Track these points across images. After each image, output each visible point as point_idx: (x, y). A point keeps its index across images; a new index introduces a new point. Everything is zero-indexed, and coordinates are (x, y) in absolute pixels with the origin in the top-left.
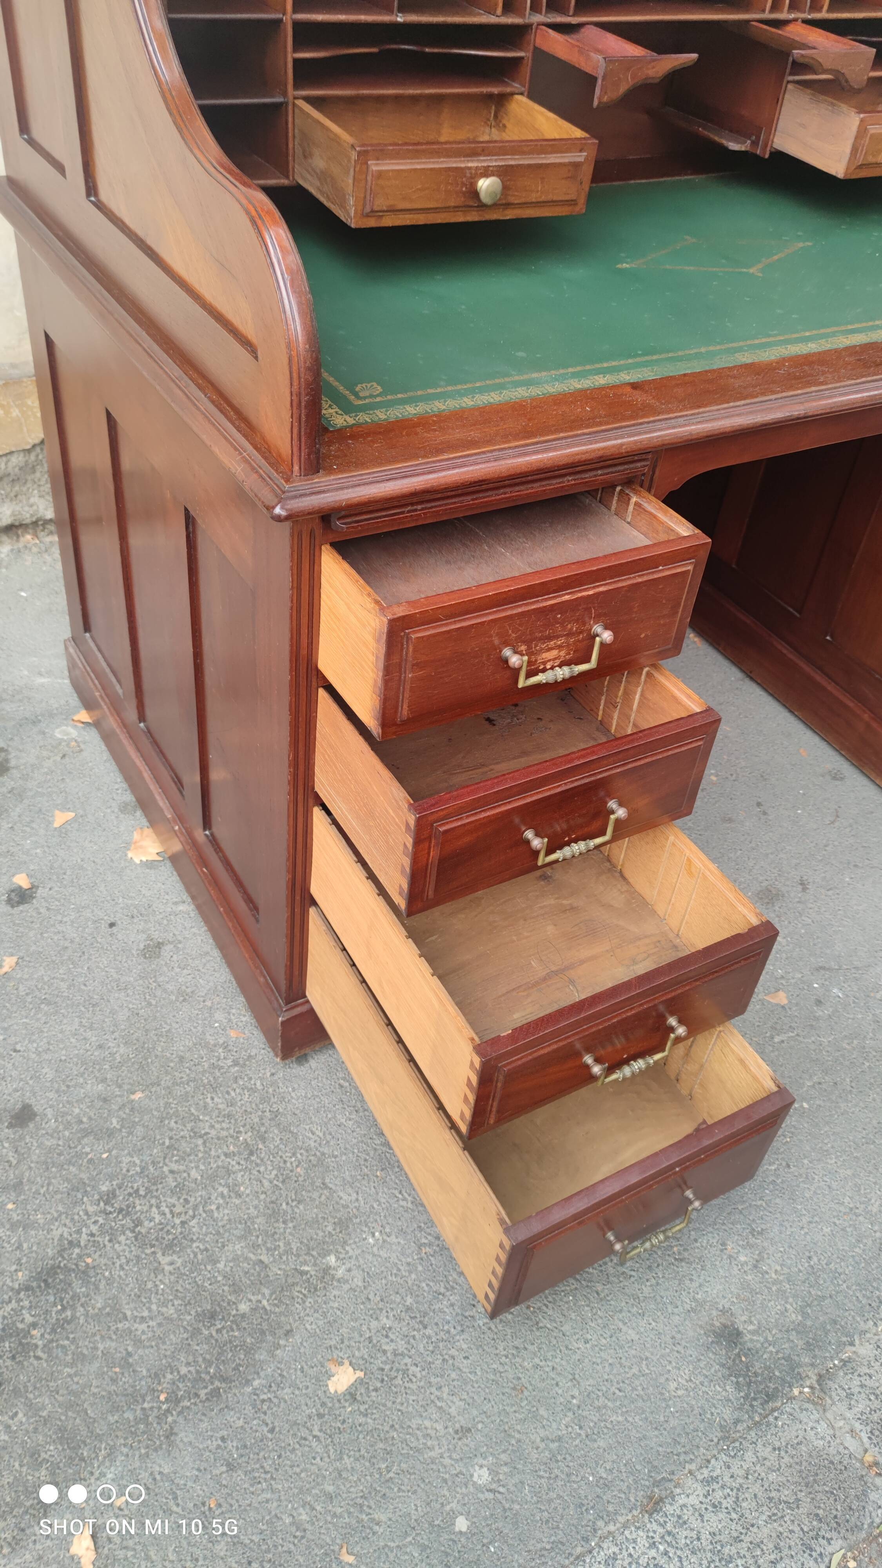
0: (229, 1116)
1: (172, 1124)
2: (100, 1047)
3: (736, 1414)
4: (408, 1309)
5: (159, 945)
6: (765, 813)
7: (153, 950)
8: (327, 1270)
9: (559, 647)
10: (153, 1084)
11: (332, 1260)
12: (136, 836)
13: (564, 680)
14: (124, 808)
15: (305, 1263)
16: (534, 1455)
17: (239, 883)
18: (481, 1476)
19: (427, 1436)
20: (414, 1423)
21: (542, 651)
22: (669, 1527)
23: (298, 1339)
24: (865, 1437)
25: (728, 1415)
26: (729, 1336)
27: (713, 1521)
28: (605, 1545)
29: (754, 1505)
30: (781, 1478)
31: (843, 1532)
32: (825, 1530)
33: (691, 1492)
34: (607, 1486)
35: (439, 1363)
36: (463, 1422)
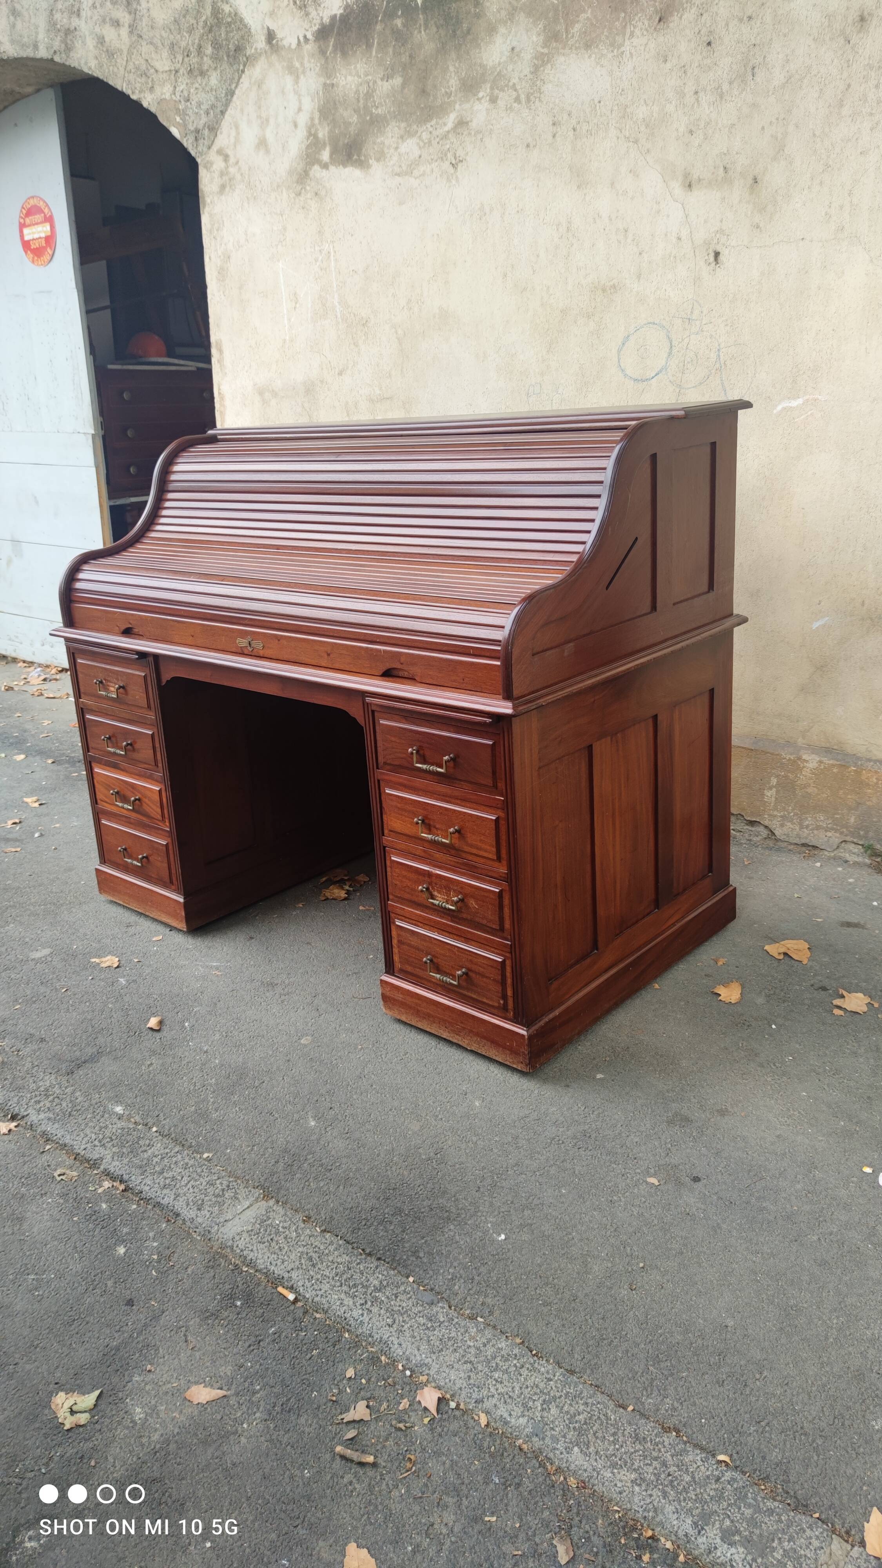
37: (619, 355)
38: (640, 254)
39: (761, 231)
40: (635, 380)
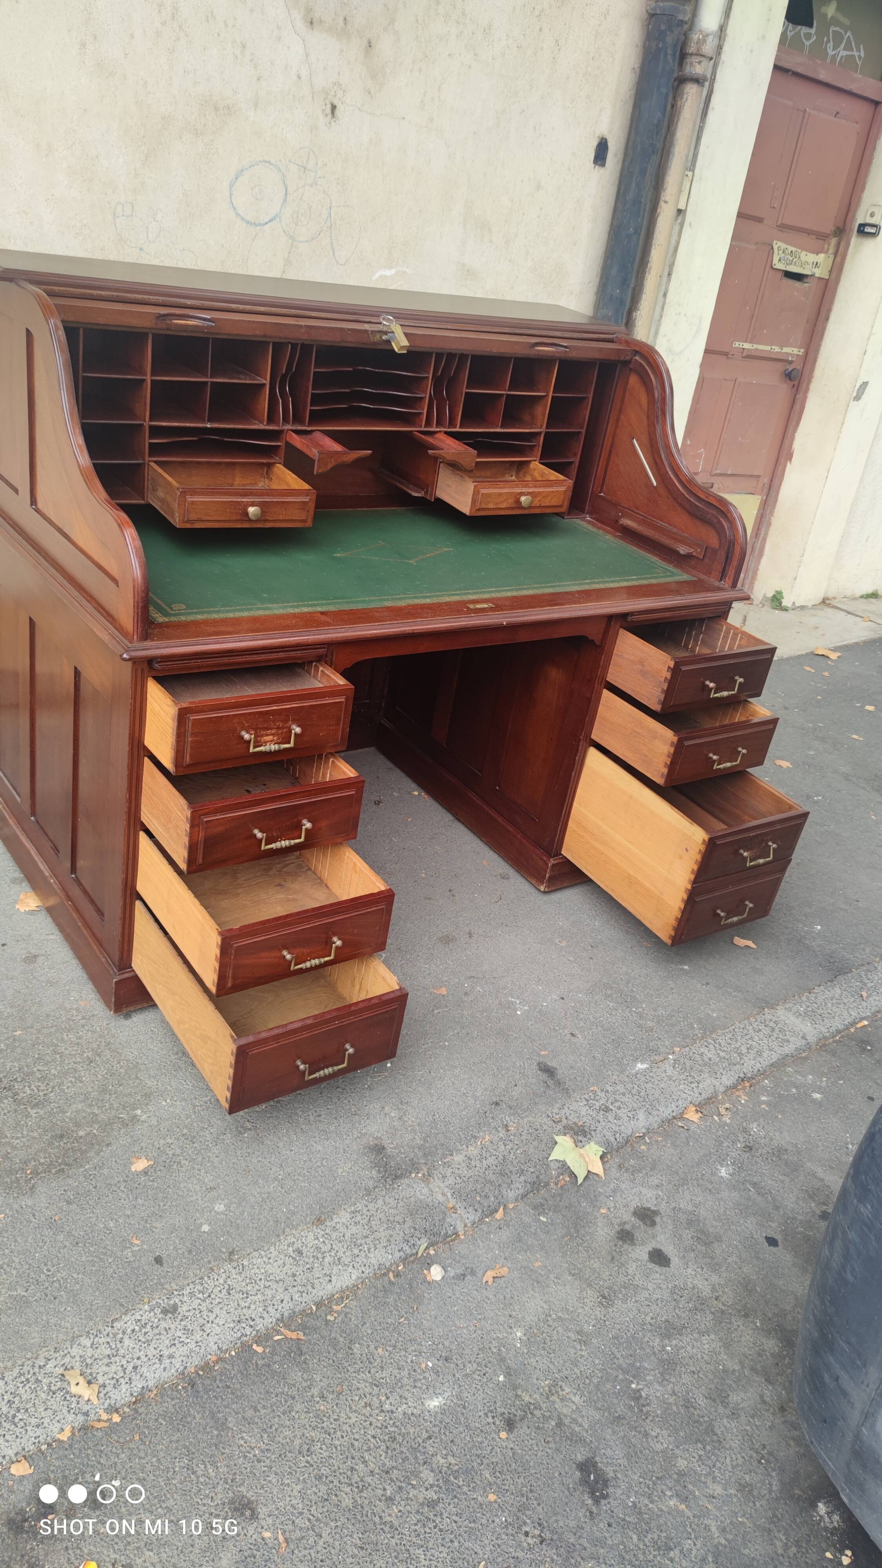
0: (78, 1044)
1: (40, 1047)
3: (376, 1184)
5: (36, 956)
6: (453, 896)
7: (31, 959)
8: (135, 1116)
9: (273, 734)
10: (28, 1028)
11: (139, 1112)
12: (22, 896)
13: (275, 751)
14: (16, 882)
15: (122, 1113)
16: (253, 1199)
17: (92, 902)
18: (220, 1207)
19: (189, 1190)
20: (182, 1185)
21: (262, 736)
22: (327, 1231)
23: (114, 1147)
24: (449, 1195)
25: (371, 1184)
26: (379, 1149)
27: (354, 1229)
28: (288, 1238)
29: (379, 1222)
30: (396, 1212)
31: (428, 1235)
32: (417, 1234)
33: (343, 1217)
34: (294, 1213)
35: (200, 1159)
36: (212, 1185)
37: (231, 190)
38: (258, 79)
39: (372, 97)
40: (248, 222)
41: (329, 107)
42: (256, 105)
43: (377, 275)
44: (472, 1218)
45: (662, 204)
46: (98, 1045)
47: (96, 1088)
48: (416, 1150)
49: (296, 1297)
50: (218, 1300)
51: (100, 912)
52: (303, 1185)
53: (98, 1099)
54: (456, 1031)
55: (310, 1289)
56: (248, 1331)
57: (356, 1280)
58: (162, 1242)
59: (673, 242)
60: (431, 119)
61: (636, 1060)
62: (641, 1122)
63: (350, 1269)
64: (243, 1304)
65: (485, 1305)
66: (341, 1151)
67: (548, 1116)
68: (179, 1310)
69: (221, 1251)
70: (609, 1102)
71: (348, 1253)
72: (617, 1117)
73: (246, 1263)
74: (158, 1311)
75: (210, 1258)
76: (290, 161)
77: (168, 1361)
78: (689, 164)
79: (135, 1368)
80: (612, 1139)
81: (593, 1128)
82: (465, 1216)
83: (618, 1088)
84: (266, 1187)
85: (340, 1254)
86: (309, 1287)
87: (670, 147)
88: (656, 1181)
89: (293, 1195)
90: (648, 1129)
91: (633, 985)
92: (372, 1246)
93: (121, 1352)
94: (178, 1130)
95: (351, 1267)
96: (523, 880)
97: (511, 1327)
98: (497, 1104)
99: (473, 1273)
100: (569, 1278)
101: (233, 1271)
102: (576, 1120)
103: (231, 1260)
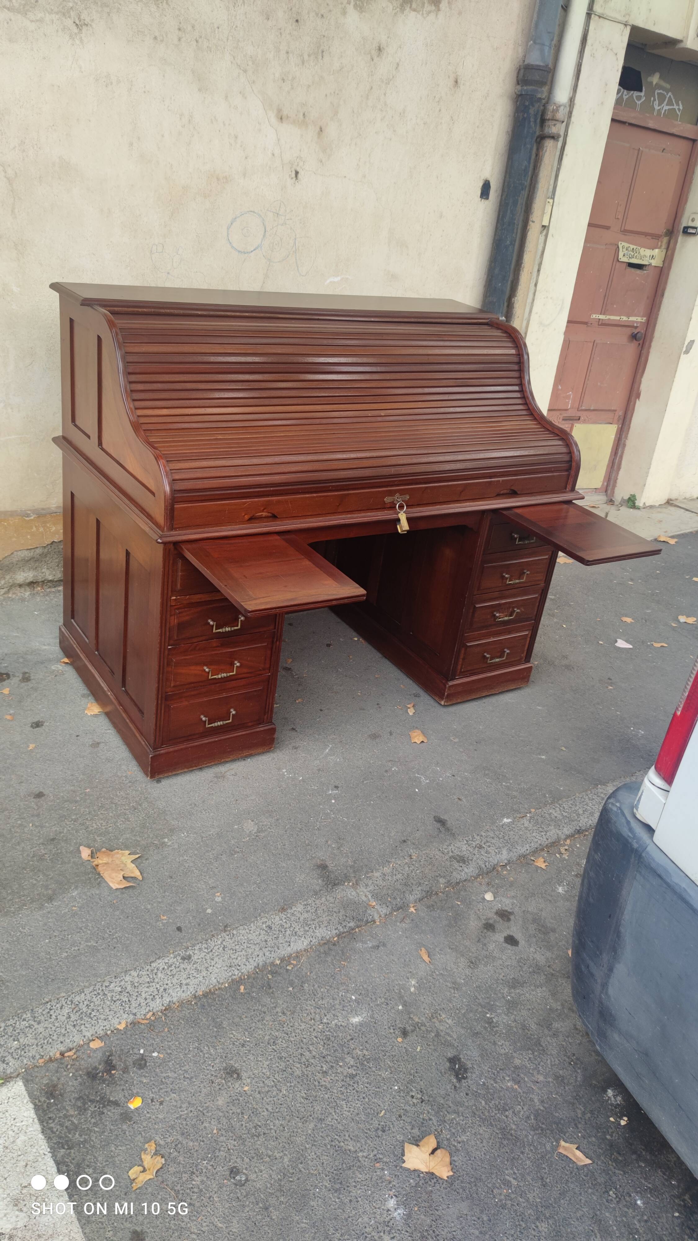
0: (126, 798)
1: (102, 800)
2: (72, 775)
3: (321, 888)
4: (195, 855)
5: (98, 743)
6: (380, 707)
7: (96, 745)
8: (164, 843)
10: (94, 788)
11: (166, 840)
12: (89, 705)
14: (83, 696)
15: (155, 841)
16: (240, 895)
17: (136, 705)
18: (218, 899)
19: (199, 888)
20: (194, 885)
22: (288, 916)
23: (150, 861)
24: (370, 897)
25: (318, 888)
26: (323, 867)
27: (306, 915)
28: (263, 919)
29: (322, 912)
30: (334, 905)
31: (355, 920)
32: (348, 919)
33: (299, 907)
34: (266, 904)
35: (206, 870)
36: (213, 885)
37: (228, 232)
38: (246, 158)
39: (323, 165)
40: (239, 252)
41: (294, 173)
42: (244, 175)
43: (328, 281)
44: (384, 911)
45: (530, 223)
46: (140, 799)
47: (138, 825)
48: (349, 868)
49: (267, 954)
50: (217, 953)
51: (141, 712)
52: (273, 887)
53: (140, 832)
54: (378, 795)
55: (277, 950)
56: (236, 972)
57: (307, 946)
58: (181, 918)
59: (540, 248)
60: (364, 176)
61: (503, 816)
62: (504, 856)
63: (303, 939)
64: (233, 956)
65: (391, 965)
66: (299, 867)
67: (440, 850)
68: (192, 958)
69: (219, 925)
70: (483, 843)
71: (302, 929)
72: (487, 852)
73: (235, 932)
74: (179, 958)
75: (212, 929)
76: (268, 210)
77: (186, 987)
78: (550, 194)
79: (165, 990)
80: (483, 866)
81: (470, 858)
82: (380, 910)
83: (489, 834)
84: (249, 888)
85: (296, 929)
86: (276, 948)
87: (535, 184)
88: (513, 894)
89: (266, 893)
90: (509, 861)
91: (504, 768)
92: (317, 925)
93: (156, 980)
94: (192, 851)
95: (303, 937)
96: (430, 698)
97: (408, 978)
98: (404, 841)
99: (384, 945)
100: (449, 951)
101: (227, 937)
102: (459, 853)
103: (225, 931)
